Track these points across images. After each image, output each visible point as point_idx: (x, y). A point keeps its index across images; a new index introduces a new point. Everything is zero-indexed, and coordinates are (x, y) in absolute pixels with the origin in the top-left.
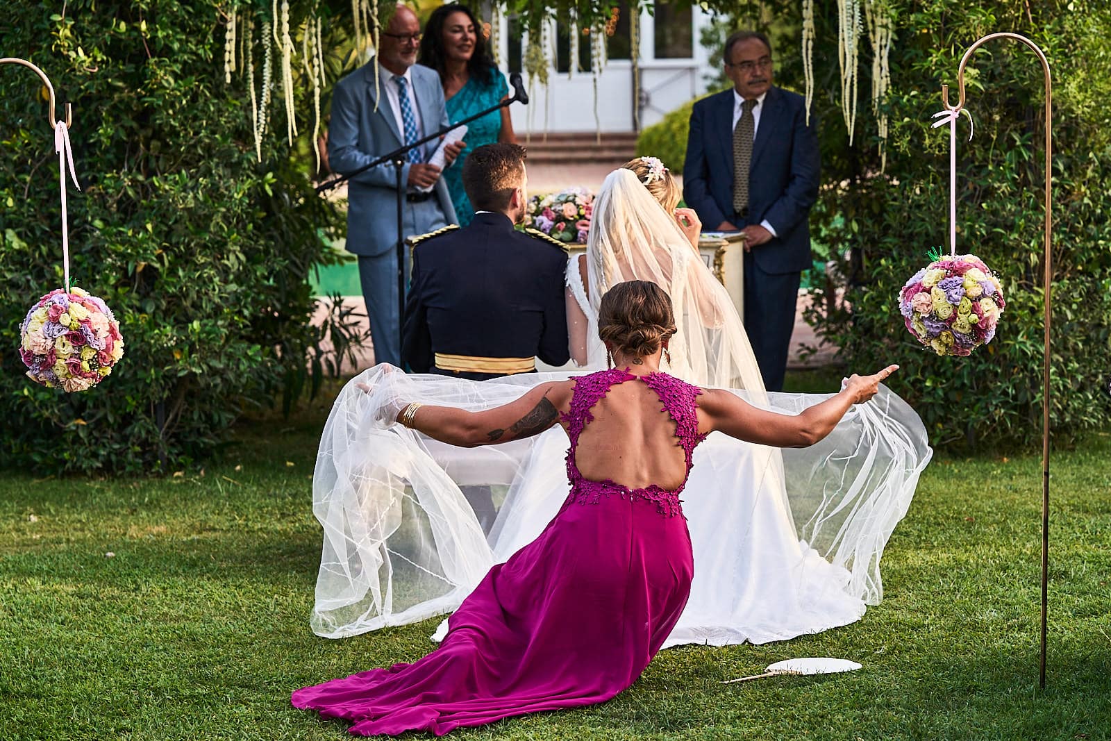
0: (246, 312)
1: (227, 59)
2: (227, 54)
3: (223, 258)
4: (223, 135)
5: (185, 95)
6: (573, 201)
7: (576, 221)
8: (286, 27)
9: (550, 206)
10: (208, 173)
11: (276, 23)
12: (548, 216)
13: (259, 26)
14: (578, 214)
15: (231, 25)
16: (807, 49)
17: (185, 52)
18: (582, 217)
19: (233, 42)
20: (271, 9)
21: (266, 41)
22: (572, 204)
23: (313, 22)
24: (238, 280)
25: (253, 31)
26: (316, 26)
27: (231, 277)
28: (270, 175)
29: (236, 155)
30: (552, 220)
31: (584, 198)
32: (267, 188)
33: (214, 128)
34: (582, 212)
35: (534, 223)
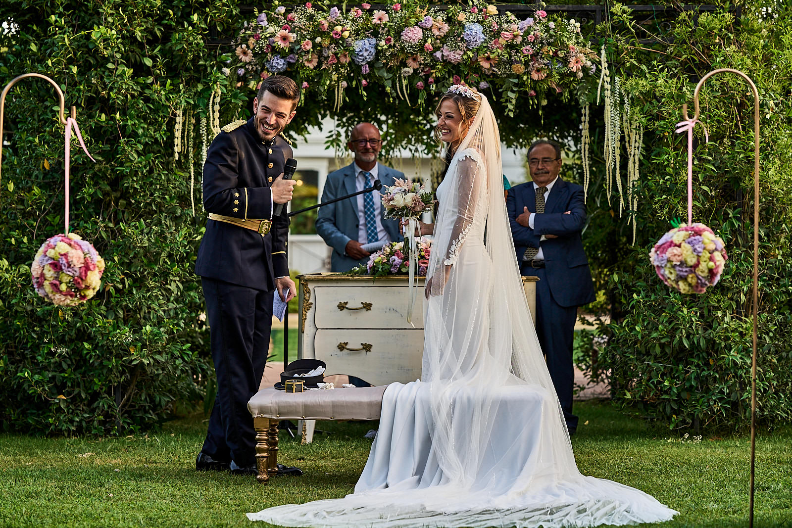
1: (176, 144)
2: (176, 139)
3: (167, 284)
4: (171, 197)
5: (145, 167)
8: (217, 122)
10: (159, 223)
11: (211, 119)
12: (398, 257)
13: (198, 121)
15: (179, 119)
16: (585, 151)
17: (146, 136)
19: (180, 132)
20: (208, 109)
21: (203, 131)
24: (177, 300)
25: (194, 126)
27: (172, 299)
29: (179, 212)
30: (401, 259)
31: (424, 245)
33: (165, 190)
34: (423, 253)
35: (388, 261)
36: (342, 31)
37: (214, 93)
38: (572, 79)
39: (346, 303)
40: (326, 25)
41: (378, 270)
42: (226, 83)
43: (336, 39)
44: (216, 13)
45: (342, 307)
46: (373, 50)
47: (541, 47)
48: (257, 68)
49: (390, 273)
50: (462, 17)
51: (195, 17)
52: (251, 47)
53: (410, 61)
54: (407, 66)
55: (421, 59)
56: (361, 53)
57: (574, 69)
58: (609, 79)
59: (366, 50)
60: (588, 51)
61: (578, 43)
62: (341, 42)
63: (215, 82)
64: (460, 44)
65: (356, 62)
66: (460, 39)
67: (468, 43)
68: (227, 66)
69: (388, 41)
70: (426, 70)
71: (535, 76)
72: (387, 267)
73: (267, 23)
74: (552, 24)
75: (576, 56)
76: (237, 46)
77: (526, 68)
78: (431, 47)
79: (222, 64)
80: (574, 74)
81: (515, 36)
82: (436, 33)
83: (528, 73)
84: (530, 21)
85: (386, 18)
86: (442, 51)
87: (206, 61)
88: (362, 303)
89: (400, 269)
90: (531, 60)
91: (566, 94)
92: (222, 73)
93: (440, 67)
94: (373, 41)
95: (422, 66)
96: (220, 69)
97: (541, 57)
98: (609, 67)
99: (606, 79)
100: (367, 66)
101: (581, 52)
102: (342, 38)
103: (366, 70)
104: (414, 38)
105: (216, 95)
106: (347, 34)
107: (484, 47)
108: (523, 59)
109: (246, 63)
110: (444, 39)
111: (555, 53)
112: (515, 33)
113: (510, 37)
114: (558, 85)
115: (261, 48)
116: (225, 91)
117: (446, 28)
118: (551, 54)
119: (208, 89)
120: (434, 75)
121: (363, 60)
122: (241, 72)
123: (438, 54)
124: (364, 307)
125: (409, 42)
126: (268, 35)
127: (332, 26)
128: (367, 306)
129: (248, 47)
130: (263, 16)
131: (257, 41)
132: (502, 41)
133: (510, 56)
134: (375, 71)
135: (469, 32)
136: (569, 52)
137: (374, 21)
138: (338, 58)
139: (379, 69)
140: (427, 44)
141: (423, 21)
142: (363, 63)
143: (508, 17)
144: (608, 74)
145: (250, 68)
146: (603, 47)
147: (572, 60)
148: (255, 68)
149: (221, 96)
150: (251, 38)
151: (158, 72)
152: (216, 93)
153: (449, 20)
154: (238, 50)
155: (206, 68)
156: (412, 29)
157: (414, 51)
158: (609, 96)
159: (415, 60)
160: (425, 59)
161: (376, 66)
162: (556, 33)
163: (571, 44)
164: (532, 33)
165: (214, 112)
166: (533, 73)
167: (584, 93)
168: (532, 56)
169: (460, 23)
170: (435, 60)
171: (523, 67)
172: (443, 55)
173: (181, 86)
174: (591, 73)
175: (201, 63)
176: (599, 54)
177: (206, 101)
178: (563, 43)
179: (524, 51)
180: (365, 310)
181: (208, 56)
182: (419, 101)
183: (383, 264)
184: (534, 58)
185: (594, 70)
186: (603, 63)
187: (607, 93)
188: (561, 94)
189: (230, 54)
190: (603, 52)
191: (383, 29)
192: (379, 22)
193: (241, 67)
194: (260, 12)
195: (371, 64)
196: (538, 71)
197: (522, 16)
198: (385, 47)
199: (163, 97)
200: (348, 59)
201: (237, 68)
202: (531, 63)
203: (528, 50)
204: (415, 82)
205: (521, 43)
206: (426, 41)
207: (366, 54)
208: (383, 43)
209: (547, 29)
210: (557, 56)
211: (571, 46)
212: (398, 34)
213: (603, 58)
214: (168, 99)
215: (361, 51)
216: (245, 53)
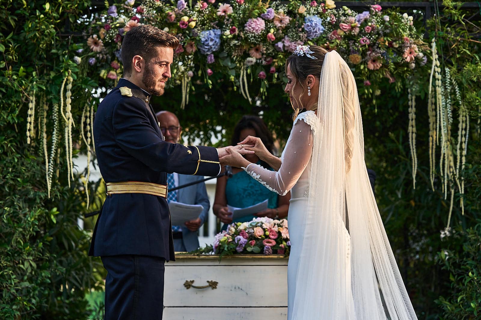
0: (34, 301)
1: (28, 128)
2: (28, 124)
3: (19, 263)
4: (23, 179)
6: (261, 226)
7: (263, 239)
8: (69, 108)
9: (245, 229)
11: (62, 105)
12: (243, 236)
13: (51, 107)
14: (265, 235)
15: (32, 105)
16: (412, 139)
18: (267, 237)
19: (33, 117)
20: (60, 96)
21: (55, 116)
22: (260, 228)
23: (88, 109)
24: (30, 280)
25: (47, 112)
26: (90, 111)
27: (26, 278)
28: (55, 210)
29: (32, 193)
30: (247, 238)
31: (268, 225)
32: (52, 217)
33: (17, 174)
34: (267, 233)
35: (234, 240)
36: (189, 22)
37: (65, 80)
38: (405, 69)
39: (193, 282)
40: (174, 16)
41: (223, 250)
42: (77, 70)
43: (183, 29)
44: (67, 4)
45: (188, 285)
46: (218, 40)
47: (378, 38)
48: (107, 58)
49: (235, 252)
50: (302, 9)
51: (47, 6)
52: (102, 37)
53: (253, 52)
54: (250, 57)
55: (263, 49)
56: (207, 43)
57: (408, 59)
58: (439, 70)
59: (212, 40)
60: (421, 42)
61: (411, 35)
62: (187, 32)
63: (67, 70)
64: (301, 34)
65: (202, 52)
66: (300, 29)
67: (309, 33)
68: (78, 55)
69: (232, 31)
70: (268, 59)
71: (371, 66)
72: (232, 246)
73: (117, 14)
74: (387, 18)
75: (410, 47)
76: (88, 37)
77: (363, 58)
78: (273, 37)
79: (73, 54)
80: (407, 64)
81: (353, 28)
82: (278, 24)
83: (365, 63)
84: (366, 15)
85: (230, 11)
86: (283, 42)
87: (58, 50)
88: (208, 282)
89: (245, 249)
90: (369, 50)
91: (399, 84)
92: (74, 61)
93: (282, 57)
94: (219, 32)
95: (265, 56)
96: (71, 58)
97: (378, 47)
98: (440, 58)
99: (437, 69)
100: (213, 55)
101: (415, 43)
102: (189, 28)
103: (211, 59)
104: (257, 28)
105: (68, 82)
106: (193, 24)
107: (324, 37)
108: (361, 49)
109: (97, 53)
110: (286, 30)
111: (390, 44)
112: (353, 25)
113: (348, 28)
114: (392, 75)
115: (111, 38)
116: (76, 77)
117: (287, 19)
118: (387, 44)
119: (60, 76)
120: (276, 64)
121: (209, 50)
122: (93, 61)
123: (280, 45)
124: (210, 286)
125: (253, 33)
126: (118, 25)
127: (179, 17)
128: (213, 285)
129: (99, 37)
130: (114, 8)
131: (107, 30)
132: (341, 33)
133: (348, 47)
134: (220, 61)
135: (309, 24)
136: (403, 43)
137: (219, 13)
138: (185, 49)
139: (224, 59)
140: (270, 34)
141: (266, 13)
142: (209, 53)
143: (345, 11)
144: (438, 64)
145: (101, 56)
146: (433, 40)
147: (407, 51)
148: (105, 57)
149: (73, 82)
150: (102, 29)
151: (11, 57)
152: (67, 80)
153: (290, 13)
154: (90, 41)
155: (58, 57)
156: (255, 20)
157: (257, 41)
158: (440, 85)
159: (257, 50)
160: (267, 49)
161: (221, 56)
162: (391, 25)
163: (405, 35)
164: (370, 24)
165: (65, 98)
166: (369, 63)
167: (417, 83)
168: (369, 45)
169: (301, 15)
170: (277, 50)
171: (360, 57)
172: (284, 46)
173: (34, 73)
174: (423, 64)
175: (54, 51)
176: (431, 47)
177: (58, 88)
178: (398, 34)
179: (362, 42)
180: (210, 288)
181: (61, 47)
182: (262, 90)
183: (229, 243)
184: (371, 48)
185: (425, 61)
186: (434, 54)
187: (439, 83)
188: (394, 84)
189: (81, 44)
190: (434, 45)
191: (228, 20)
192: (223, 14)
193: (93, 56)
194: (111, 5)
195: (217, 55)
196: (374, 61)
197: (359, 9)
198: (230, 36)
199: (16, 84)
200: (194, 49)
201: (88, 57)
202: (369, 53)
203: (365, 40)
204: (257, 71)
205: (358, 34)
206: (269, 32)
207: (211, 44)
208: (228, 32)
209: (383, 22)
210: (392, 46)
211: (405, 37)
212: (242, 25)
213: (434, 49)
214: (21, 85)
215: (206, 41)
216: (96, 43)
